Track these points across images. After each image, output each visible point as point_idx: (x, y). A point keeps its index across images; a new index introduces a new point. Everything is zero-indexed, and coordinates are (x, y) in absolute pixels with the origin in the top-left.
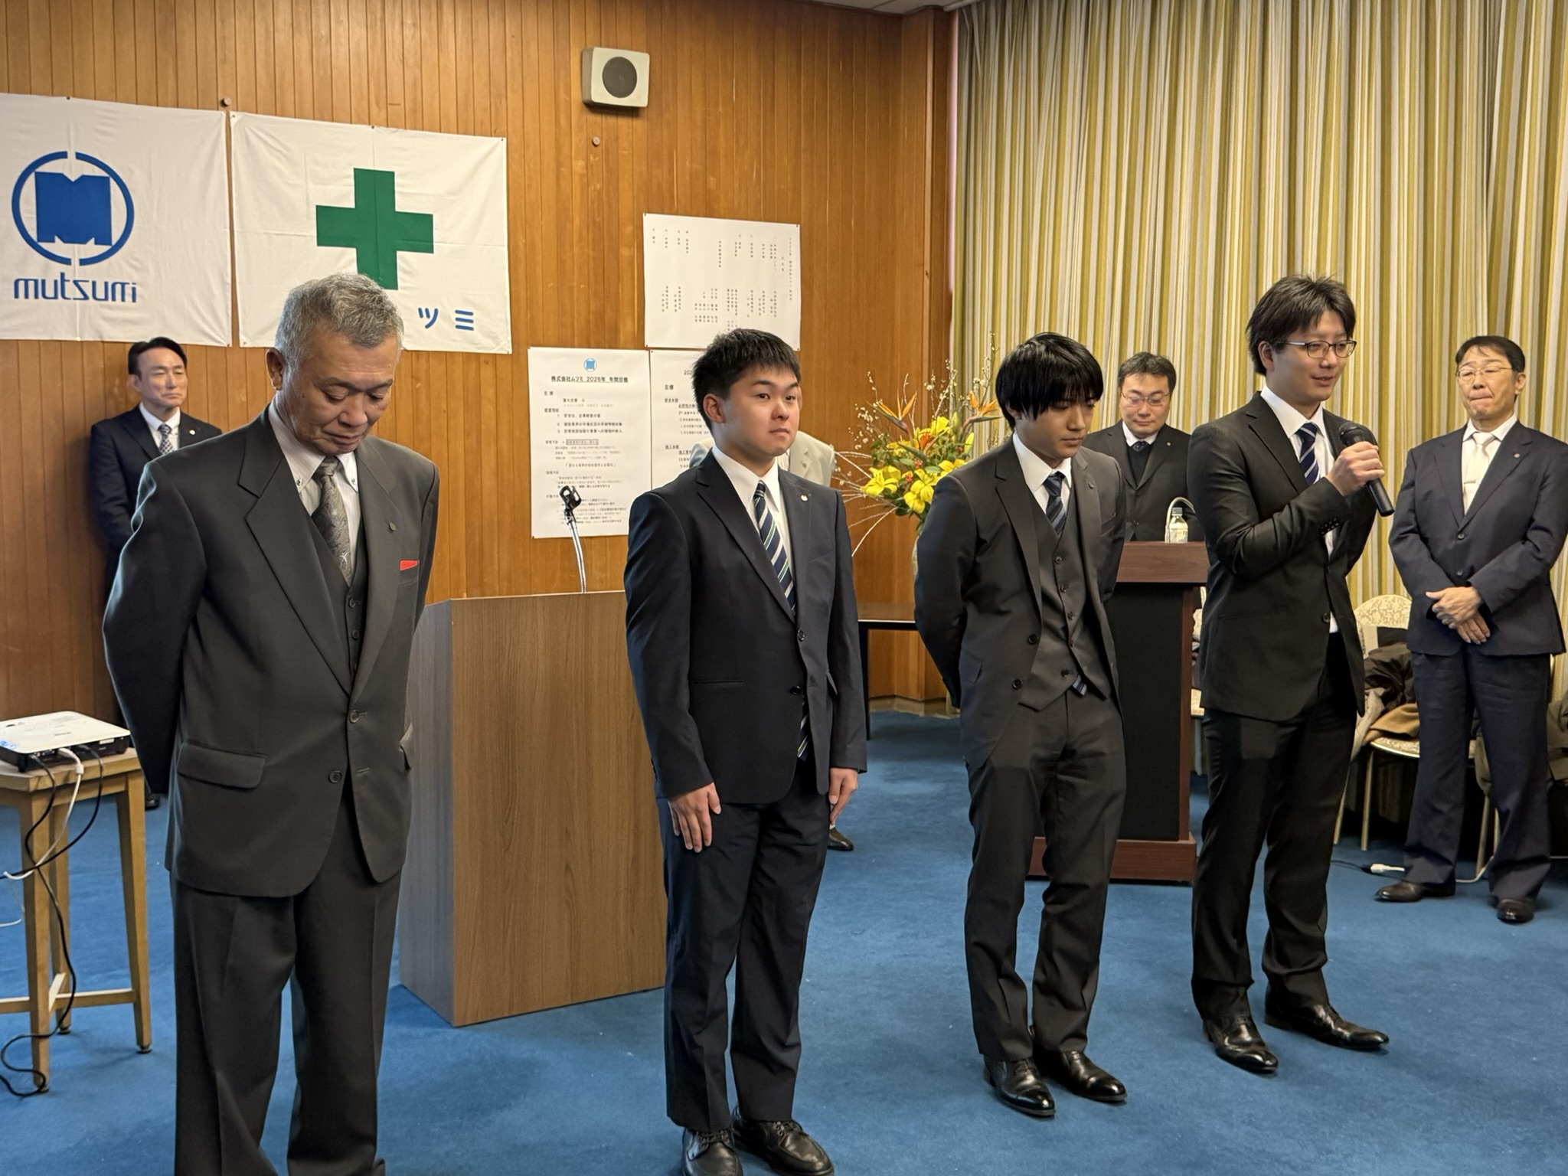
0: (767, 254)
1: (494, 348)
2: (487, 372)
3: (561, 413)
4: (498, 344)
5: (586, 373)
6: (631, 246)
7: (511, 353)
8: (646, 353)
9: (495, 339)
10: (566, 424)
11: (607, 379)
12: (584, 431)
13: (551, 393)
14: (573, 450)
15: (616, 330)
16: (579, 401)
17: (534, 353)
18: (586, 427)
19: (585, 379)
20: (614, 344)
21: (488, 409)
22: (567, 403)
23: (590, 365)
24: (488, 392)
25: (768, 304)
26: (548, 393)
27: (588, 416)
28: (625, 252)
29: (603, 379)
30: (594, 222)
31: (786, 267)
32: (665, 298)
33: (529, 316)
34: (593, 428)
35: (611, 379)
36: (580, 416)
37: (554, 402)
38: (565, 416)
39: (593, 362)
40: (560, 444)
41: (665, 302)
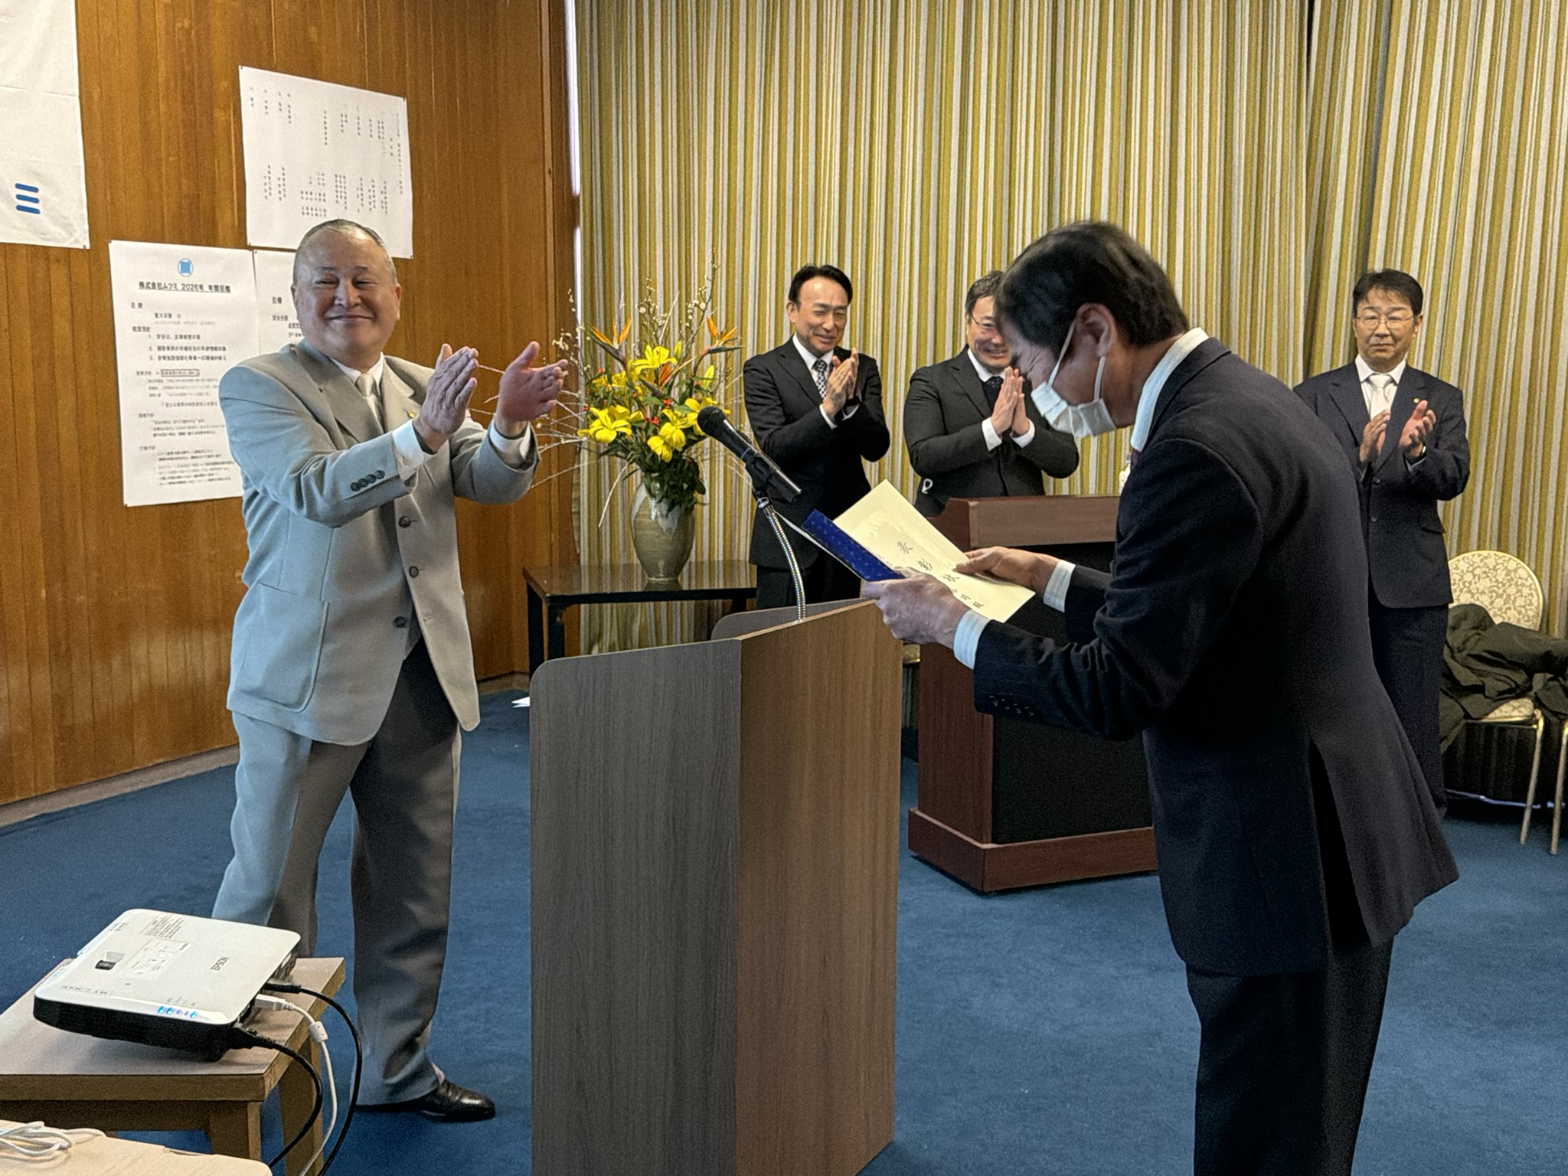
0: (375, 135)
1: (65, 240)
2: (59, 274)
3: (153, 333)
4: (71, 234)
5: (181, 279)
6: (225, 108)
7: (88, 247)
8: (248, 253)
9: (68, 227)
10: (159, 348)
11: (206, 288)
12: (182, 358)
13: (140, 305)
14: (171, 384)
15: (213, 223)
16: (174, 318)
17: (116, 248)
18: (184, 353)
19: (180, 287)
20: (211, 241)
21: (62, 327)
22: (160, 319)
23: (185, 267)
24: (62, 302)
25: (379, 197)
26: (137, 306)
27: (185, 337)
28: (220, 116)
29: (201, 287)
30: (183, 74)
31: (395, 152)
32: (267, 180)
33: (109, 198)
34: (192, 353)
35: (210, 287)
36: (176, 337)
37: (145, 318)
38: (158, 336)
39: (189, 264)
40: (154, 377)
41: (267, 187)
